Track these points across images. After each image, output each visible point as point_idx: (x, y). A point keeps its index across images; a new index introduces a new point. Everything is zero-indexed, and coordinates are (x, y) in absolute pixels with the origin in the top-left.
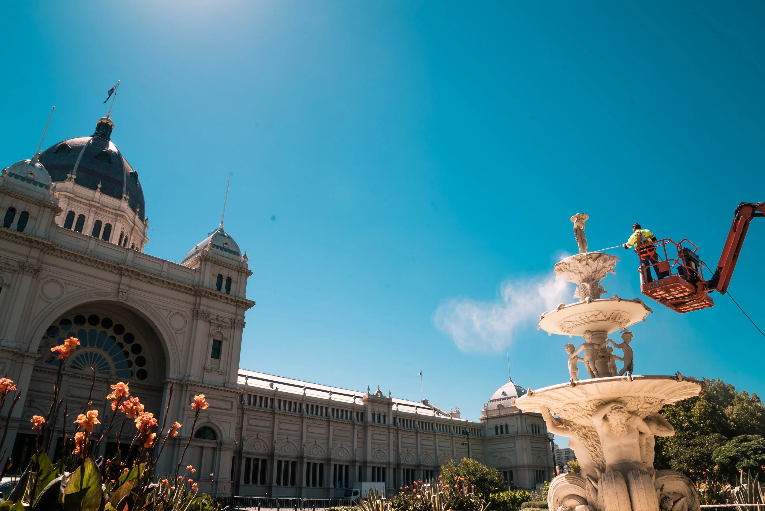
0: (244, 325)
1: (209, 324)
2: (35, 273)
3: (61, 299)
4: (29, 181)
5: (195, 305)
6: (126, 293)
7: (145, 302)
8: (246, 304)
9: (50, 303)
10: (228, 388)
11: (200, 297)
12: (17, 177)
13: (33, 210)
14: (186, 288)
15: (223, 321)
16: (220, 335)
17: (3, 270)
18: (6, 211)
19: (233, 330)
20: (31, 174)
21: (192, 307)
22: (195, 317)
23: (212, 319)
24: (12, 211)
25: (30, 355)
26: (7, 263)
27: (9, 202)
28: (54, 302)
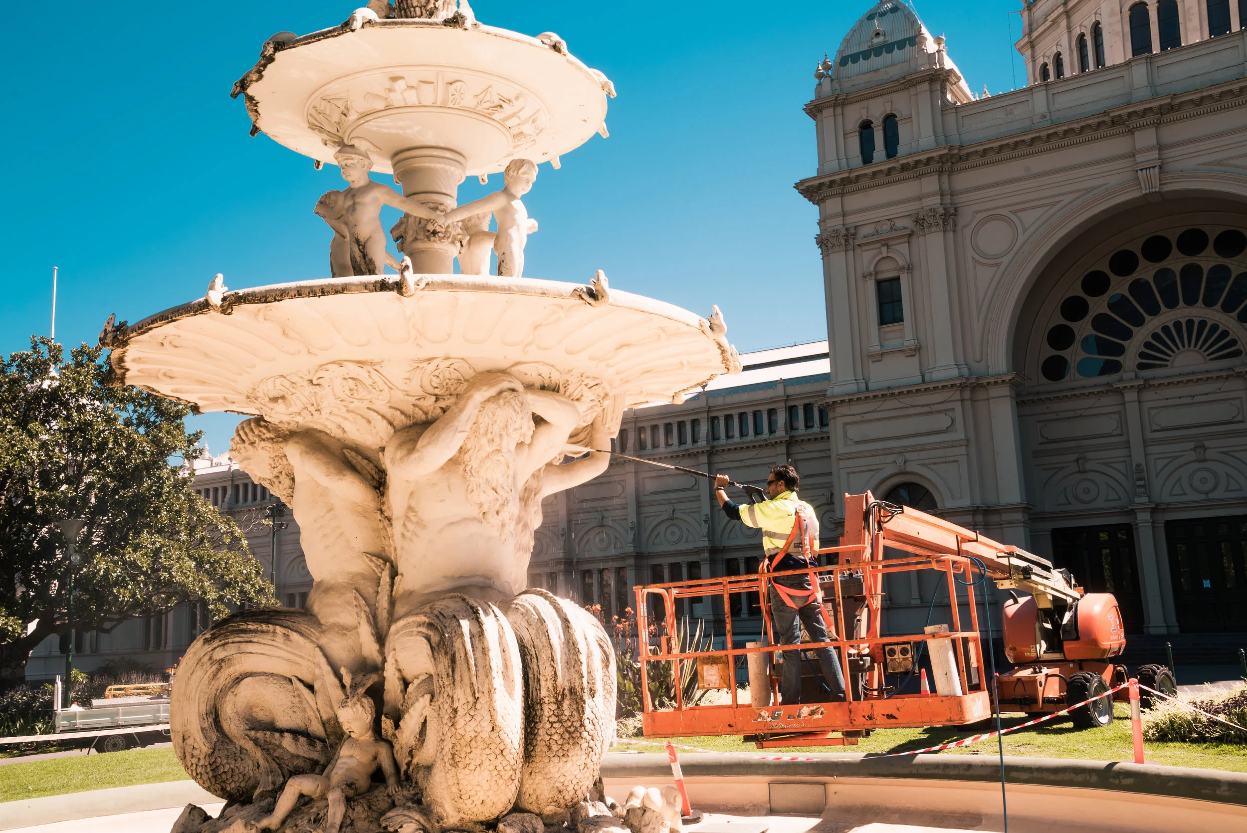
2: (947, 222)
3: (1017, 247)
4: (877, 51)
6: (1154, 167)
7: (1219, 163)
9: (997, 265)
12: (855, 58)
13: (900, 104)
17: (890, 243)
18: (857, 134)
20: (878, 34)
24: (866, 127)
25: (992, 380)
26: (891, 228)
27: (854, 115)
28: (1005, 260)
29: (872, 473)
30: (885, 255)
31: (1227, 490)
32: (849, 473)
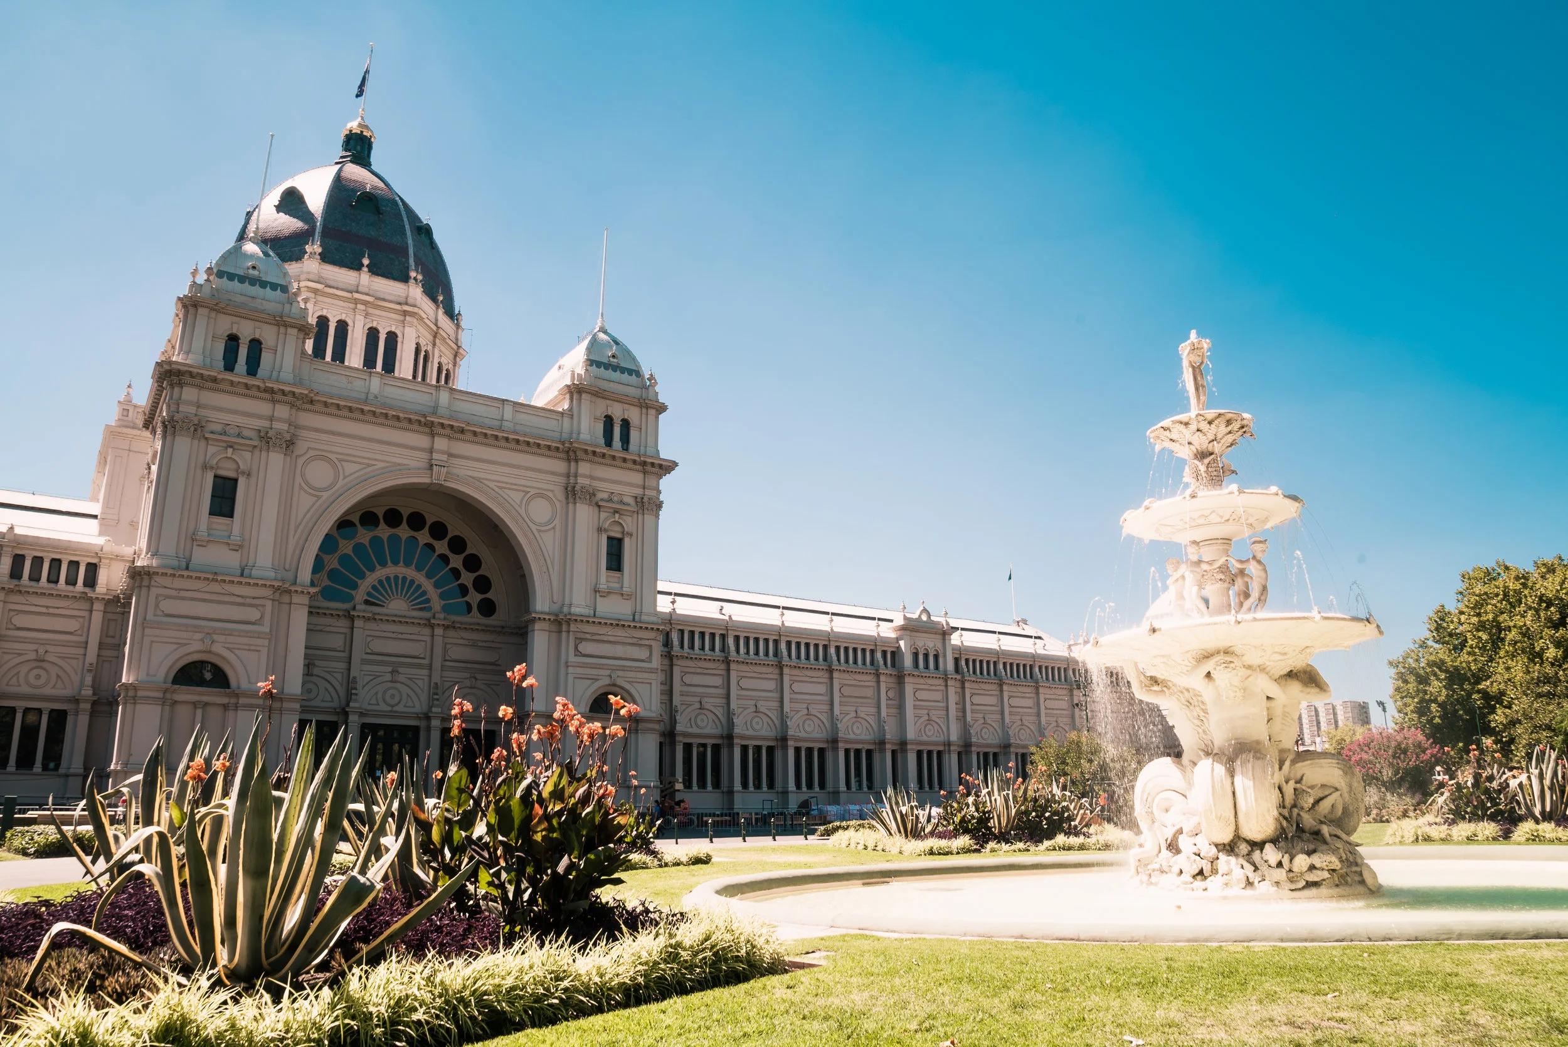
0: (659, 506)
1: (596, 509)
2: (288, 447)
3: (336, 488)
4: (253, 281)
5: (568, 476)
6: (444, 466)
7: (479, 480)
8: (661, 466)
9: (319, 497)
10: (640, 622)
11: (577, 461)
12: (231, 277)
13: (267, 336)
14: (549, 448)
15: (621, 502)
16: (619, 529)
17: (236, 447)
18: (224, 342)
19: (640, 516)
20: (254, 268)
21: (563, 480)
22: (571, 499)
23: (602, 500)
24: (233, 341)
25: (299, 589)
26: (238, 434)
27: (225, 325)
28: (326, 495)
29: (175, 646)
30: (229, 455)
31: (405, 706)
32: (152, 642)
